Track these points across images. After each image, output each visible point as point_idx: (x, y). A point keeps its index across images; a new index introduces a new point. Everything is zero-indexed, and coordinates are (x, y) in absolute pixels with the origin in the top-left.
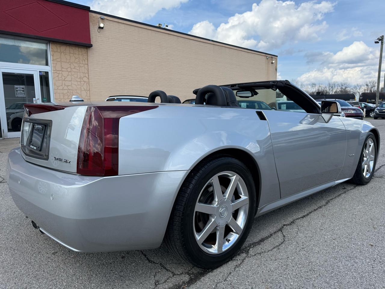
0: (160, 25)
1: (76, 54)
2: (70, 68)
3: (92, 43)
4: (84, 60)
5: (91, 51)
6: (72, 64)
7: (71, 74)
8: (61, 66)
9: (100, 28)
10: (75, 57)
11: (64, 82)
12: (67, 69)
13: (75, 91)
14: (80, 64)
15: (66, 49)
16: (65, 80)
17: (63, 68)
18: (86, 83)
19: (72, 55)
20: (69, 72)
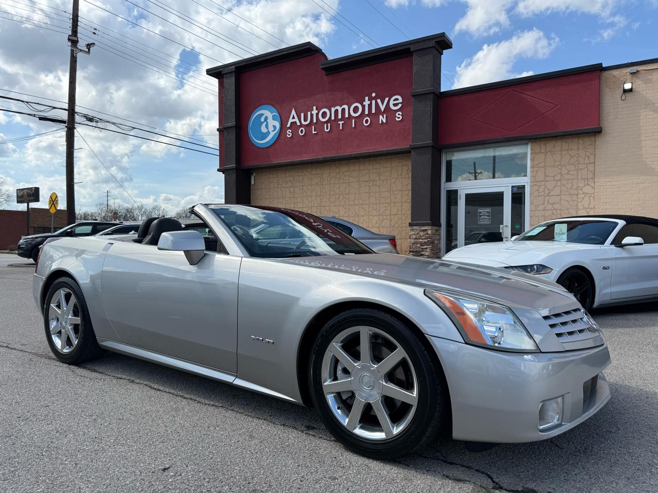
1: (572, 150)
2: (559, 175)
4: (588, 157)
5: (600, 140)
6: (563, 168)
7: (561, 184)
8: (545, 173)
9: (625, 91)
10: (570, 155)
11: (547, 198)
12: (554, 177)
13: (566, 211)
14: (579, 165)
15: (554, 147)
16: (550, 195)
17: (547, 176)
18: (587, 196)
19: (566, 152)
20: (558, 181)
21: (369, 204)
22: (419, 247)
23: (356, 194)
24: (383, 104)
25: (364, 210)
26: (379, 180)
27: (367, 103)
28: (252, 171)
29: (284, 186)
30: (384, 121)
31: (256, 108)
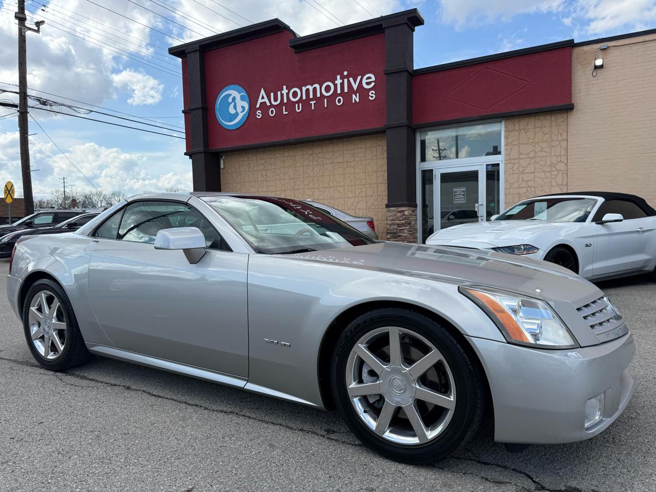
1: (545, 127)
2: (533, 152)
3: (573, 102)
4: (561, 134)
5: (574, 117)
6: (537, 145)
7: (535, 161)
8: (519, 151)
9: (596, 67)
10: (543, 132)
11: (521, 176)
12: (528, 154)
13: (540, 188)
14: (552, 142)
15: (527, 124)
16: (524, 172)
17: (521, 154)
18: (560, 173)
19: (539, 129)
20: (531, 158)
21: (344, 186)
22: (397, 229)
23: (330, 175)
24: (355, 83)
25: (340, 192)
26: (354, 161)
27: (339, 81)
28: (220, 155)
29: (255, 169)
30: (358, 100)
31: (223, 88)
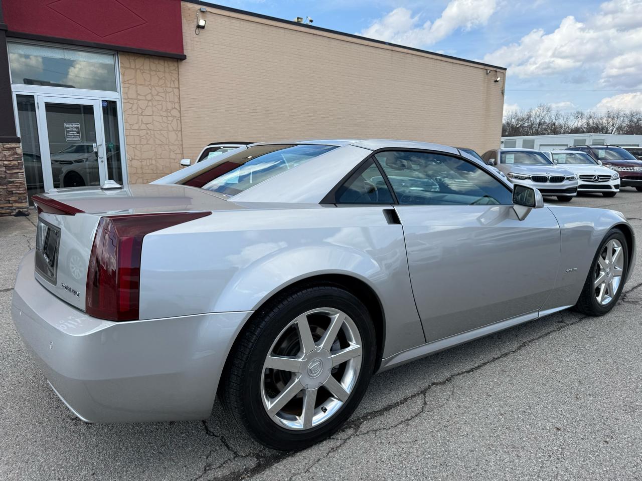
0: (300, 20)
1: (159, 71)
2: (150, 95)
3: (185, 54)
4: (174, 81)
5: (184, 67)
6: (153, 88)
7: (152, 104)
8: (137, 91)
9: (199, 27)
10: (158, 76)
11: (140, 117)
12: (145, 96)
13: (159, 132)
14: (167, 88)
15: (143, 64)
16: (143, 114)
17: (139, 95)
18: (175, 119)
19: (154, 73)
20: (149, 101)
